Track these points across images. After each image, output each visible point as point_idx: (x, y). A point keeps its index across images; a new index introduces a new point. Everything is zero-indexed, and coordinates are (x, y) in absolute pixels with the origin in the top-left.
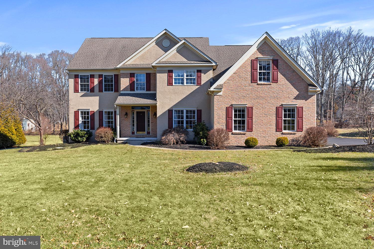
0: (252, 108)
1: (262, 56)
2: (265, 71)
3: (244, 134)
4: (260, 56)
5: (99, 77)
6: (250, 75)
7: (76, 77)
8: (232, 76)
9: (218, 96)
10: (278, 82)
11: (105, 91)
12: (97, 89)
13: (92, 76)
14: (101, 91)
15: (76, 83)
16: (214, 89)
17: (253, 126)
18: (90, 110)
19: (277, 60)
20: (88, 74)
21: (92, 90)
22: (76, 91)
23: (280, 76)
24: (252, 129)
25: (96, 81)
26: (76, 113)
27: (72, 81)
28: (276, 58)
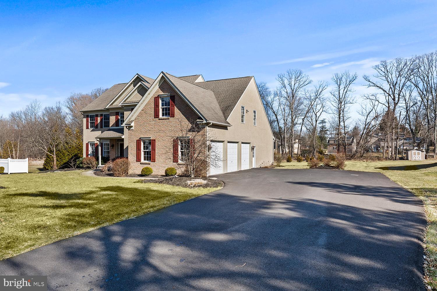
0: (155, 141)
1: (163, 94)
2: (166, 107)
3: (149, 164)
4: (161, 93)
5: (101, 116)
6: (154, 111)
7: (87, 116)
8: (140, 113)
9: (131, 131)
10: (175, 116)
11: (104, 127)
12: (99, 126)
13: (97, 116)
14: (101, 127)
15: (87, 121)
16: (125, 124)
17: (156, 156)
18: (95, 143)
19: (174, 96)
20: (94, 114)
21: (97, 127)
22: (87, 128)
23: (177, 111)
24: (155, 160)
25: (99, 119)
26: (87, 145)
27: (85, 120)
28: (173, 95)
